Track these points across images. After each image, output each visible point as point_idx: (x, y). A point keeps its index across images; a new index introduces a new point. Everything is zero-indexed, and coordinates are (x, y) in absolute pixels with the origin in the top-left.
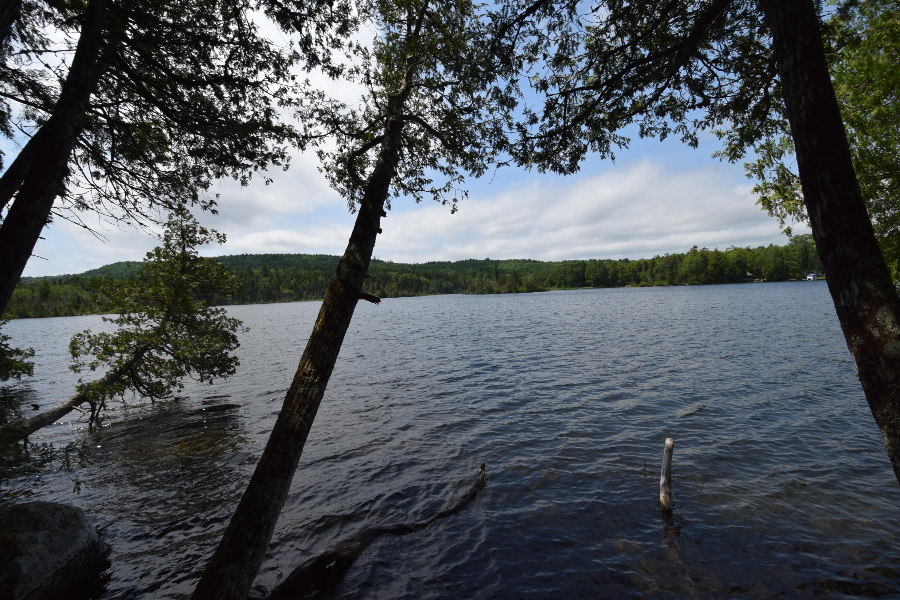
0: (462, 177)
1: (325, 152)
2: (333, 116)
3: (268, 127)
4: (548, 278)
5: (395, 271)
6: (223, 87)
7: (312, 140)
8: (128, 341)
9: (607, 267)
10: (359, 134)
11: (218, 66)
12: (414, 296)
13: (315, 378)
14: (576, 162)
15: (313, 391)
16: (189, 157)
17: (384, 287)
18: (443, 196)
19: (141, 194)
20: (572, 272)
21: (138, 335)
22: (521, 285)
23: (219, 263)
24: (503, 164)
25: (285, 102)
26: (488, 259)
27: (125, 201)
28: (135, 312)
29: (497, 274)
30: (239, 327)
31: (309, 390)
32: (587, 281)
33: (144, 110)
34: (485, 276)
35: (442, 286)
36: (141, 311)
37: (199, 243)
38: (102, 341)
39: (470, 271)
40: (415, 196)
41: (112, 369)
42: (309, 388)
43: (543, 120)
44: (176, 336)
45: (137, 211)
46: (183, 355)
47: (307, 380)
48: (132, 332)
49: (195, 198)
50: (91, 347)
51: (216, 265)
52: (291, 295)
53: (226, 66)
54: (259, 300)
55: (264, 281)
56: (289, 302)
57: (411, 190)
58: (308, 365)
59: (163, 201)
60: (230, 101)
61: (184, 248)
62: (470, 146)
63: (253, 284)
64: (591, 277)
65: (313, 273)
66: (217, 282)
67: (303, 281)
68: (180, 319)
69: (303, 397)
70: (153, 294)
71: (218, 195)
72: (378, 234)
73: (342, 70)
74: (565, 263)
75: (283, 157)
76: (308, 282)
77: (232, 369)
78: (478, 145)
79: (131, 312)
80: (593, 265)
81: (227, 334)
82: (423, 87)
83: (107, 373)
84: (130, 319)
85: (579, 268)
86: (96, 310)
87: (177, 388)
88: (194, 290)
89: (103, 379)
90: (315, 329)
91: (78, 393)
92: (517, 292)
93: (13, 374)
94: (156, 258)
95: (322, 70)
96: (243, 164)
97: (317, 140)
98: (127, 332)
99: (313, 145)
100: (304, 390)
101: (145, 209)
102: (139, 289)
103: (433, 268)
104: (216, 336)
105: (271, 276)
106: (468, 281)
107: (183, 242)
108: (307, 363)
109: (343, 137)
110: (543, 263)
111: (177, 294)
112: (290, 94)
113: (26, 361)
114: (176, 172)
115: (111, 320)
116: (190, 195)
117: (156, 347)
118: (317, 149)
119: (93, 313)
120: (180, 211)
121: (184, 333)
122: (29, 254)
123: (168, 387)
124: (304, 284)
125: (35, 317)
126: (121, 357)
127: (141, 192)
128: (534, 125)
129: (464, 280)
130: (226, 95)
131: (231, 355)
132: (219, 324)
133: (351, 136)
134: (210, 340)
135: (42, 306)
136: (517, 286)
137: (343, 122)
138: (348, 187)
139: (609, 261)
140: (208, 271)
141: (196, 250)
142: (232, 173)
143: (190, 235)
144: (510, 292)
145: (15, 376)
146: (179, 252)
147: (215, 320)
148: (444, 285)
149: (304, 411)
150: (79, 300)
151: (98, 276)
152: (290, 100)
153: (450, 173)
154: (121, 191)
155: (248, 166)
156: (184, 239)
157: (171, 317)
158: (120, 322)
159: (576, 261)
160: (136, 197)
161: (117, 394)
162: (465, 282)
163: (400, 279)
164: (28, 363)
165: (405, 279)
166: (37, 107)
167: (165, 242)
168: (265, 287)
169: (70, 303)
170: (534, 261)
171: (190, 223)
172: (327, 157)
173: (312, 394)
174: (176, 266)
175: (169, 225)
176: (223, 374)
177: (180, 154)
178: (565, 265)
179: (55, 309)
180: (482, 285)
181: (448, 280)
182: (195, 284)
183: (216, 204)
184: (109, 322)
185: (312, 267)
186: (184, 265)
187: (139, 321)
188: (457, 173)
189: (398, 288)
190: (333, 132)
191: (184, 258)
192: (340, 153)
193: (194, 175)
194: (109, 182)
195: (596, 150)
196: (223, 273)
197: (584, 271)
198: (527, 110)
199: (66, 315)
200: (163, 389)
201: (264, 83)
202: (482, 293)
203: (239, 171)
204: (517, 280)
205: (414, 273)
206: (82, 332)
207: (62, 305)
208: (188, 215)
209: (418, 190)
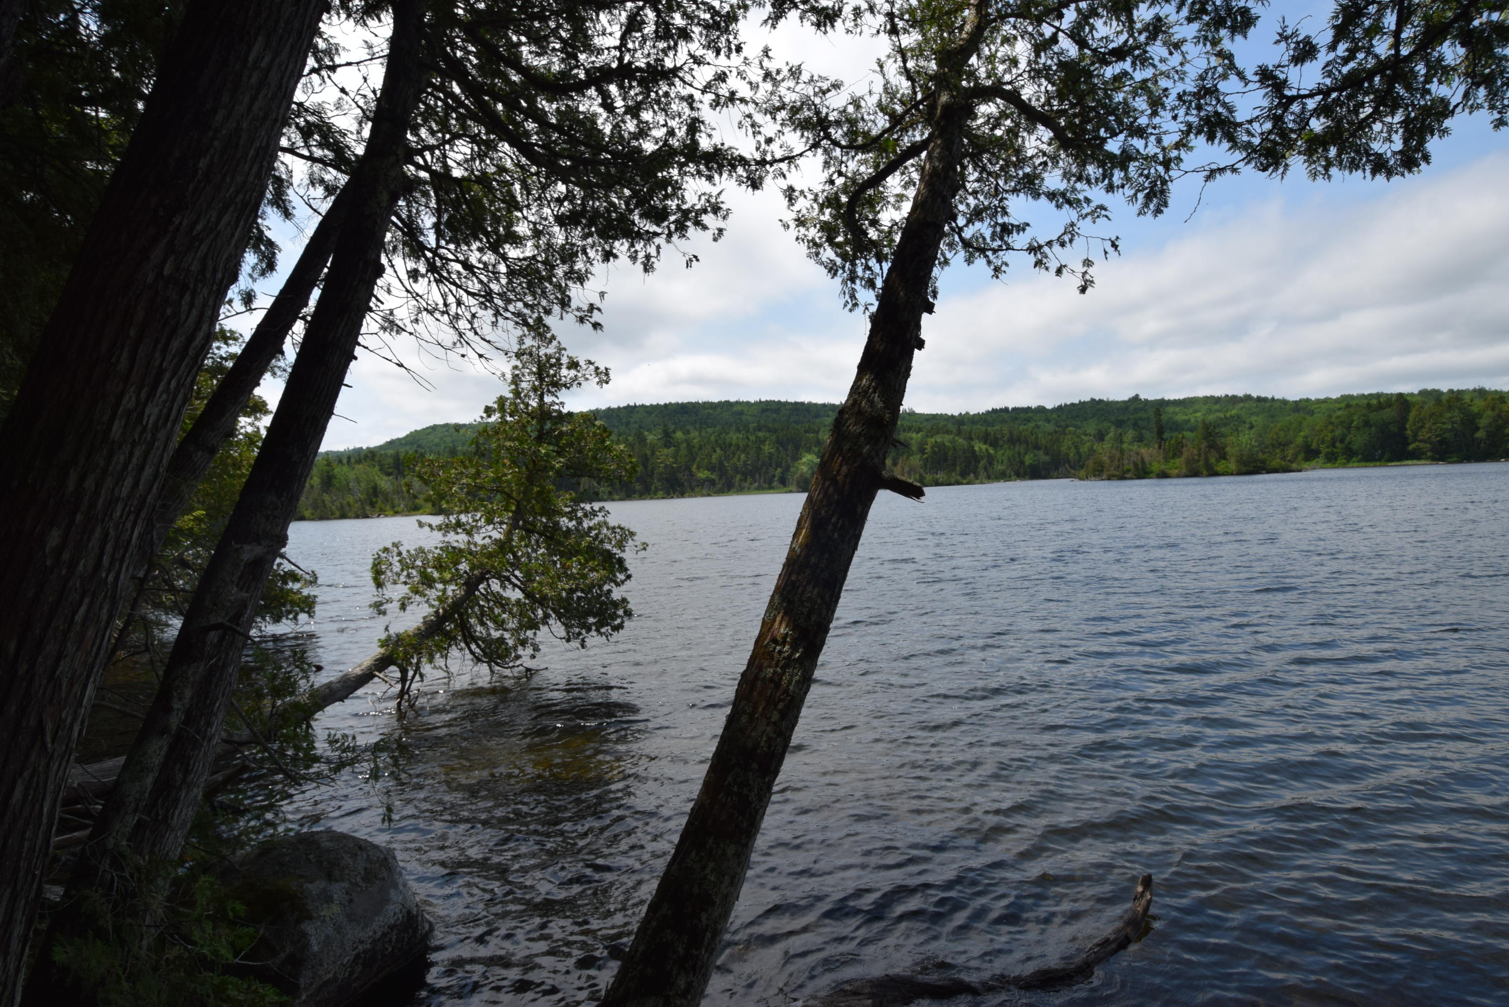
0: (1102, 208)
1: (798, 188)
2: (818, 113)
3: (692, 153)
4: (1300, 440)
5: (919, 430)
6: (613, 89)
7: (775, 166)
8: (456, 563)
9: (1475, 409)
10: (871, 144)
11: (608, 49)
12: (958, 483)
13: (794, 649)
14: (1422, 142)
15: (792, 676)
16: (556, 229)
17: (895, 464)
18: (1056, 257)
19: (482, 303)
20: (1367, 424)
21: (471, 553)
22: (1223, 457)
23: (598, 423)
24: (1221, 170)
25: (722, 100)
26: (1136, 398)
27: (457, 317)
28: (467, 511)
29: (1160, 432)
30: (630, 542)
31: (784, 673)
32: (1411, 447)
33: (485, 148)
34: (1130, 434)
35: (1022, 463)
36: (476, 510)
37: (565, 385)
38: (419, 563)
39: (1091, 427)
40: (989, 262)
41: (432, 610)
42: (784, 668)
43: (1333, 47)
44: (529, 556)
45: (476, 333)
46: (540, 592)
47: (780, 652)
48: (463, 547)
49: (565, 303)
50: (402, 570)
51: (594, 425)
52: (712, 483)
53: (622, 47)
54: (655, 493)
55: (664, 457)
56: (709, 495)
57: (982, 251)
58: (781, 623)
59: (513, 313)
60: (626, 113)
61: (541, 397)
62: (1121, 137)
63: (645, 460)
64: (1424, 434)
65: (752, 438)
66: (594, 458)
67: (734, 454)
68: (535, 526)
69: (772, 685)
70: (494, 480)
71: (602, 294)
72: (916, 351)
73: (840, 10)
74: (1347, 401)
75: (716, 209)
76: (743, 456)
77: (619, 621)
78: (1140, 132)
79: (461, 512)
80: (1431, 403)
81: (609, 555)
82: (1012, 20)
83: (424, 618)
84: (459, 524)
85: (1388, 414)
86: (400, 509)
87: (529, 651)
88: (558, 473)
89: (419, 629)
90: (792, 550)
91: (382, 650)
92: (1213, 473)
93: (289, 612)
94: (498, 415)
95: (801, 18)
96: (647, 232)
97: (784, 166)
98: (454, 548)
99: (775, 177)
100: (775, 672)
101: (486, 330)
102: (472, 471)
103: (1004, 421)
104: (593, 559)
105: (677, 446)
106: (1085, 449)
107: (541, 385)
108: (778, 619)
109: (837, 152)
110: (1284, 402)
111: (531, 480)
112: (734, 82)
113: (305, 592)
114: (534, 257)
115: (430, 526)
116: (557, 298)
117: (499, 577)
118: (783, 184)
119: (396, 513)
120: (539, 329)
121: (541, 551)
122: (331, 413)
123: (515, 648)
124: (735, 459)
125: (313, 520)
126: (444, 591)
127: (481, 299)
128: (1307, 65)
129: (1076, 448)
130: (619, 103)
131: (616, 595)
132: (597, 535)
133: (852, 147)
134: (583, 566)
135: (323, 501)
136: (1213, 460)
137: (838, 123)
138: (844, 257)
139: (1481, 393)
140: (581, 437)
141: (561, 400)
142: (629, 250)
143: (552, 372)
144: (1194, 473)
145: (291, 616)
146: (535, 405)
147: (590, 529)
148: (1028, 459)
149: (775, 716)
150: (375, 491)
151: (402, 450)
152: (733, 93)
153: (1069, 202)
154: (451, 299)
155: (656, 234)
156: (541, 379)
157: (521, 523)
158: (445, 528)
159: (1378, 396)
160: (473, 310)
161: (438, 655)
162: (1078, 453)
163: (928, 449)
164: (308, 597)
165: (941, 446)
166: (325, 164)
167: (513, 387)
168: (666, 466)
169: (362, 497)
170: (1260, 400)
171: (551, 350)
172: (801, 199)
173: (790, 683)
174: (529, 429)
175: (518, 355)
176: (603, 630)
177: (540, 224)
178: (1348, 406)
179: (342, 507)
180: (1121, 459)
181: (1037, 447)
182: (558, 463)
183: (599, 309)
184: (427, 529)
185: (752, 426)
186: (542, 428)
187: (472, 527)
188: (1088, 201)
189: (925, 466)
190: (815, 146)
191: (541, 414)
192: (827, 187)
193: (564, 262)
194: (434, 285)
195: (1479, 106)
196: (603, 441)
197: (1405, 419)
198: (1289, 32)
199: (357, 517)
200: (507, 650)
201: (686, 68)
202: (1122, 478)
203: (639, 246)
204: (1212, 446)
205: (959, 433)
206: (389, 545)
207: (351, 499)
208: (549, 335)
209: (1000, 249)
